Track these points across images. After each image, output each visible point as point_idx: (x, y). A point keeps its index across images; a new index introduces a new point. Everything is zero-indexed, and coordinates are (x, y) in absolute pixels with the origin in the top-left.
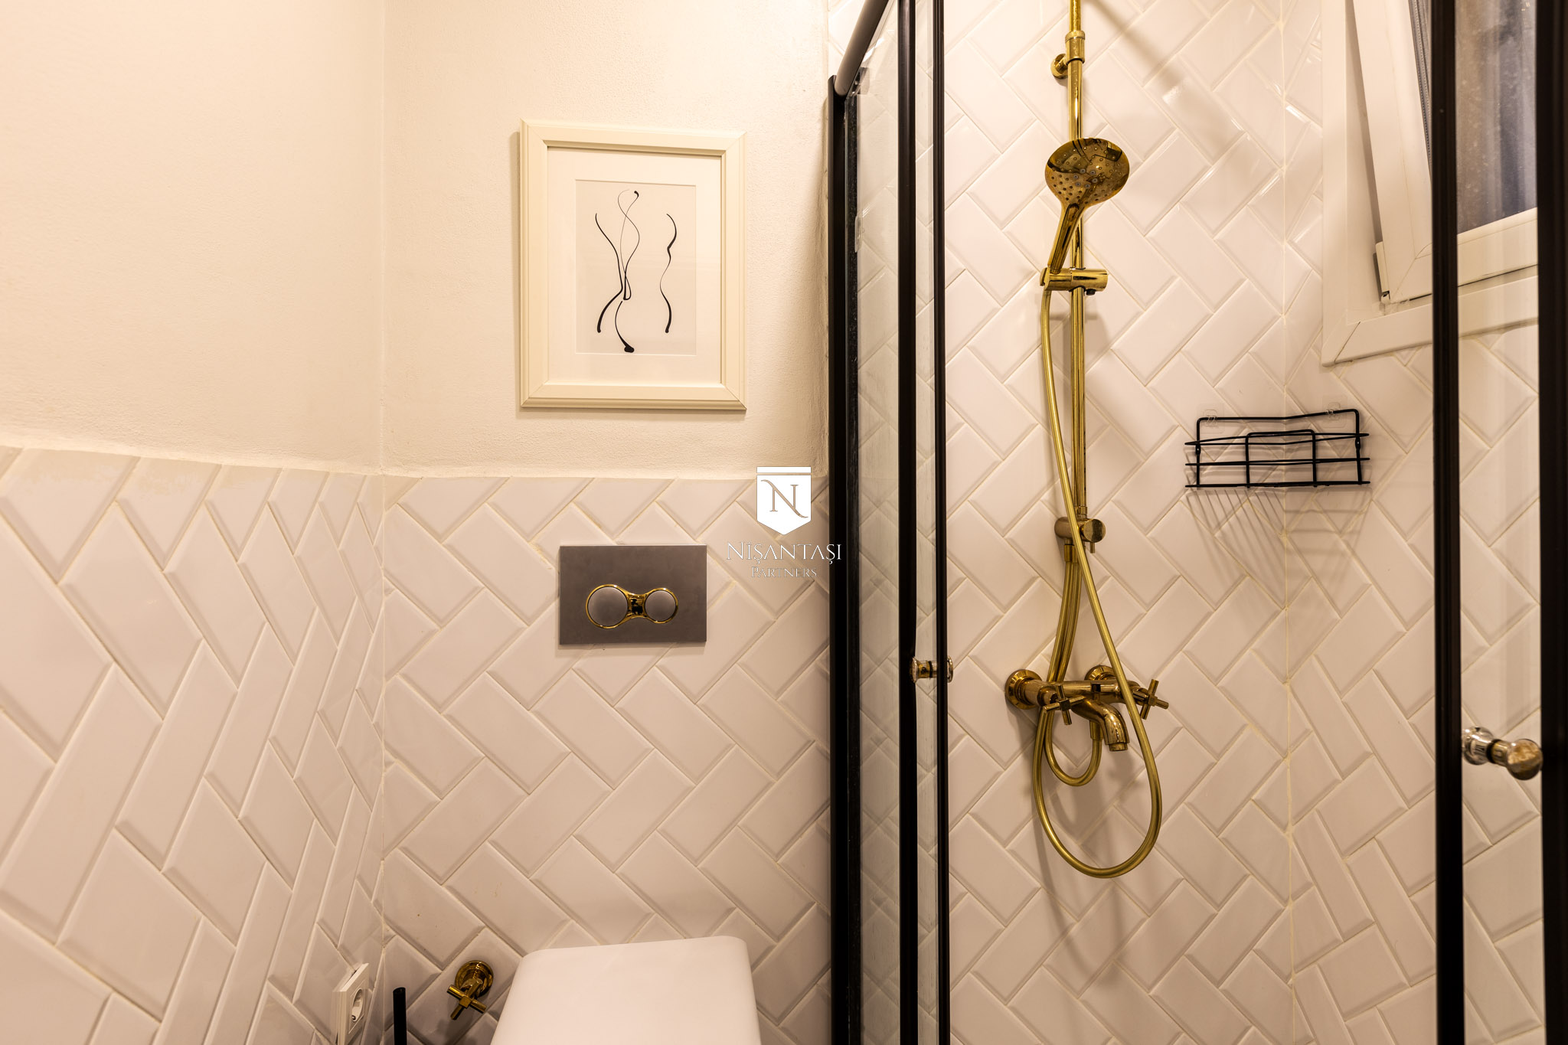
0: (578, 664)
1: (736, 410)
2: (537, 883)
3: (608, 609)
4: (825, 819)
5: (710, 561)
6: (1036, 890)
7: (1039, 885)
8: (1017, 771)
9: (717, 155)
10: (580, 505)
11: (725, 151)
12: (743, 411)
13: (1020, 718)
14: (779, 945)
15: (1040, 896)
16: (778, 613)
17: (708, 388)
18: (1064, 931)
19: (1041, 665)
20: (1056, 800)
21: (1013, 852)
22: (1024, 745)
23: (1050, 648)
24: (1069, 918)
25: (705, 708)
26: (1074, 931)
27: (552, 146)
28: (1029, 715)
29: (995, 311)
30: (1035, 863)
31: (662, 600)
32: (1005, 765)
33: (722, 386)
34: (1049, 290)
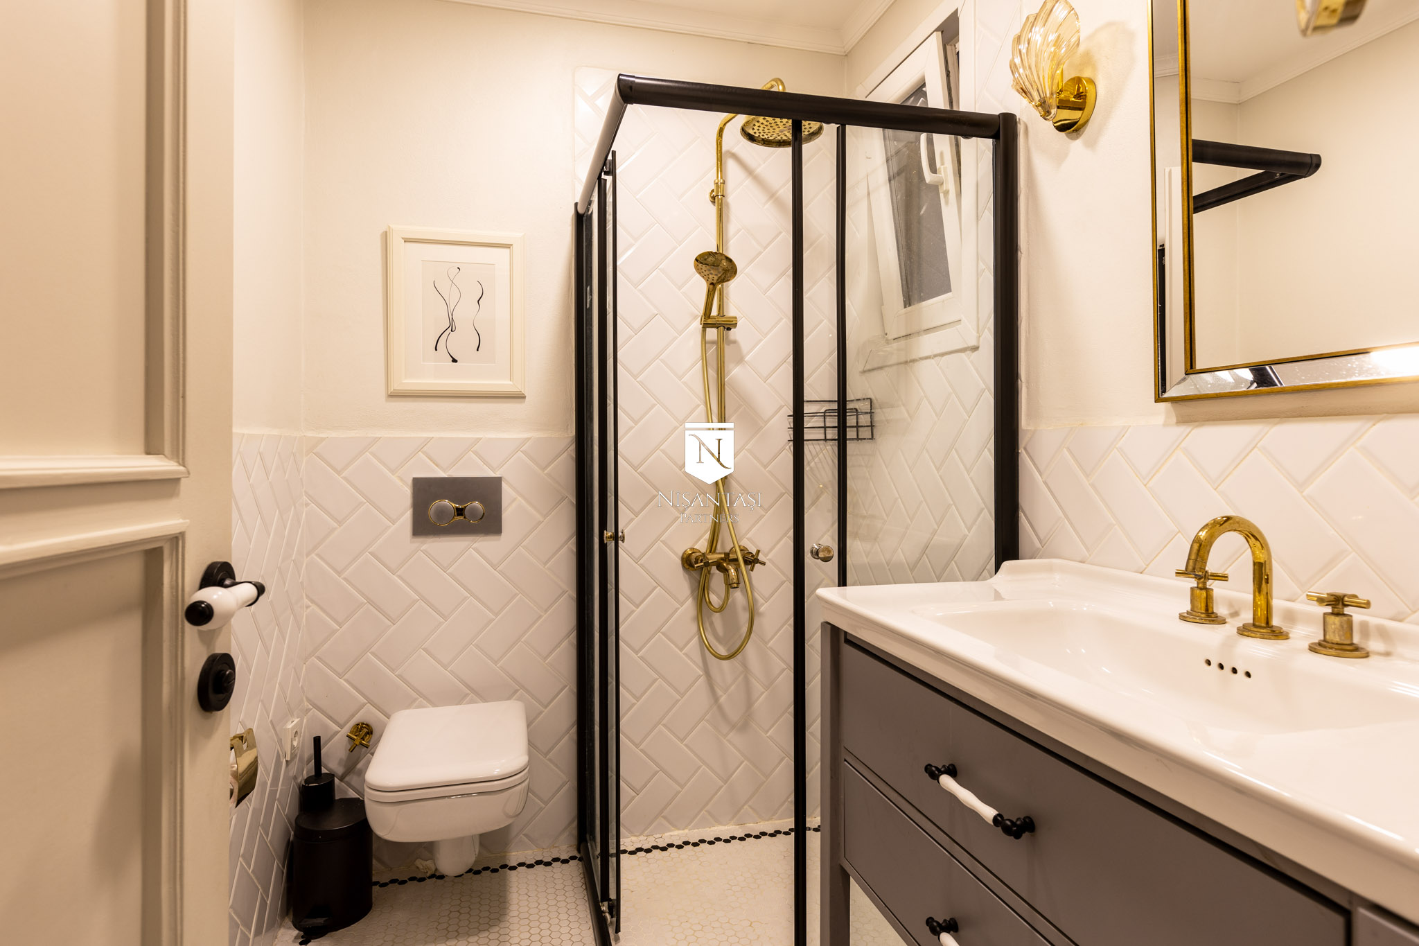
0: (424, 547)
1: (520, 397)
2: (399, 676)
3: (441, 512)
4: (573, 637)
5: (504, 484)
6: (700, 676)
7: (702, 673)
8: (688, 607)
9: (508, 246)
10: (425, 453)
11: (512, 245)
12: (524, 397)
13: (690, 575)
14: (546, 711)
15: (702, 679)
16: (545, 516)
17: (502, 384)
18: (716, 698)
19: (702, 546)
20: (712, 624)
21: (686, 654)
22: (692, 592)
23: (707, 536)
24: (719, 692)
25: (501, 572)
26: (722, 700)
27: (407, 241)
28: (695, 574)
29: (676, 338)
30: (699, 660)
31: (474, 510)
32: (682, 604)
33: (511, 383)
34: (706, 326)
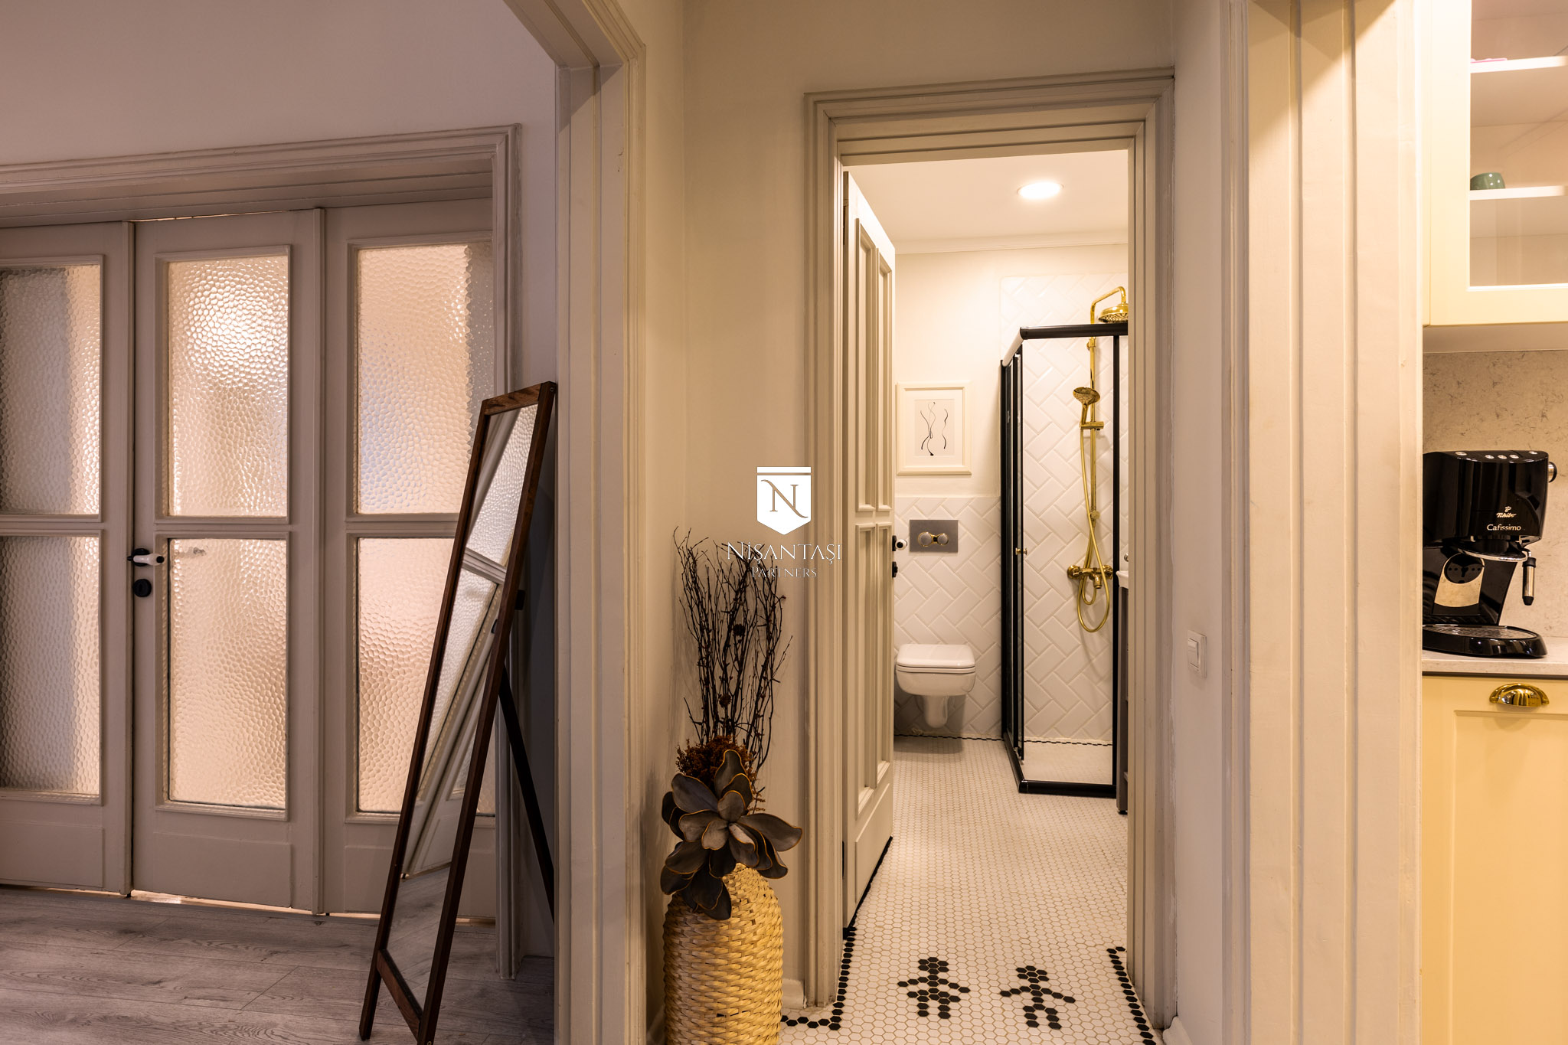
0: (915, 558)
1: (968, 474)
2: (903, 628)
3: (924, 540)
4: (999, 615)
5: (959, 524)
6: (1078, 645)
7: (1079, 643)
8: (1072, 601)
9: (962, 388)
10: (916, 506)
11: (964, 387)
12: (970, 474)
13: (1073, 582)
14: (983, 656)
15: (1081, 647)
16: (982, 543)
17: (958, 467)
18: (1090, 661)
19: (1081, 564)
20: (1087, 613)
21: (1070, 631)
22: (1074, 593)
23: (1084, 558)
24: (1092, 656)
25: (957, 574)
26: (1094, 661)
27: (907, 390)
28: (1076, 582)
29: (1063, 436)
30: (1079, 636)
31: (942, 538)
32: (1068, 600)
33: (962, 466)
34: (1082, 429)
